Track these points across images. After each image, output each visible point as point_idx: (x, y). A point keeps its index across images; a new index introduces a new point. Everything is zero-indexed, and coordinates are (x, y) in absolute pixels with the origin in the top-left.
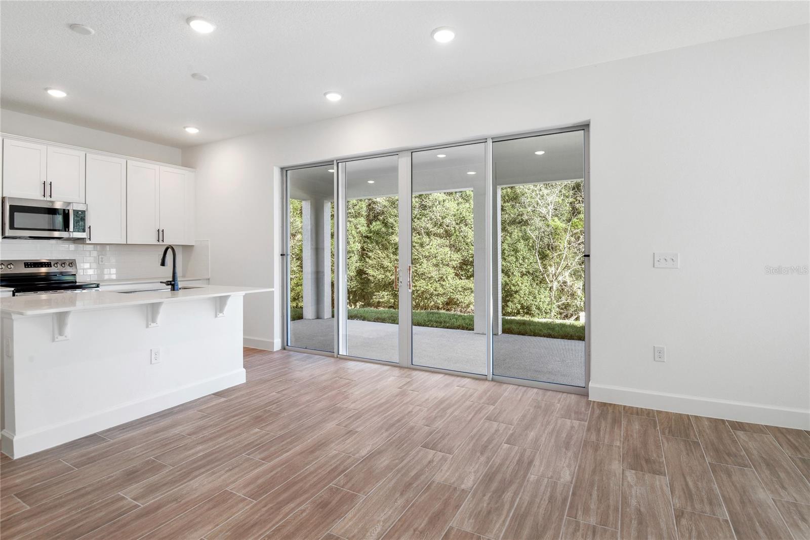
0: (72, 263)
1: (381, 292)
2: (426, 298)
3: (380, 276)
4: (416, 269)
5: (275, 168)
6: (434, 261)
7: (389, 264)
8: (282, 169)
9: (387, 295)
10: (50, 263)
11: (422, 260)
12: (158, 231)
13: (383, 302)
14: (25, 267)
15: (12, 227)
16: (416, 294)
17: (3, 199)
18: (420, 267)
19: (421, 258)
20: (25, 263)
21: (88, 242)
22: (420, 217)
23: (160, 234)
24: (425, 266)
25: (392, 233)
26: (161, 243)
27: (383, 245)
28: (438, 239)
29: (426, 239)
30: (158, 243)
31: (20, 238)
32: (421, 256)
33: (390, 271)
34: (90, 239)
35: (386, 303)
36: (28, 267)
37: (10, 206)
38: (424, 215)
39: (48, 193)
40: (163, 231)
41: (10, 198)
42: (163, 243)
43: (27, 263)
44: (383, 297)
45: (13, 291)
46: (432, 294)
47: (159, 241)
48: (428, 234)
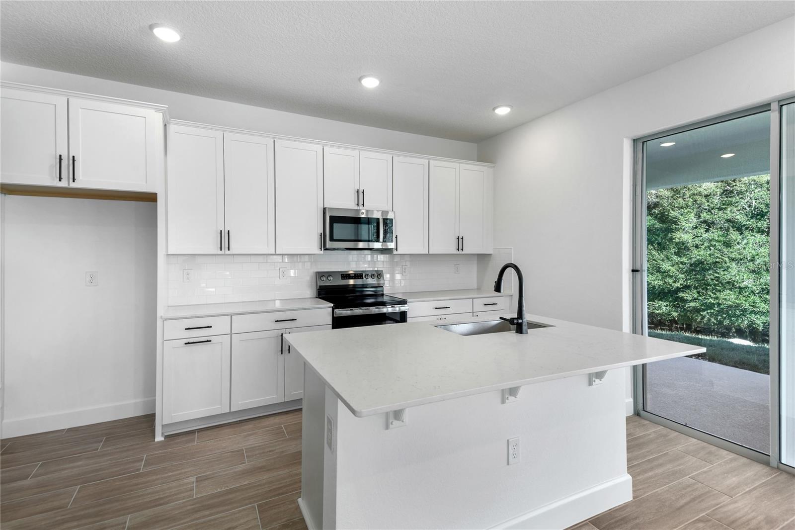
0: (379, 275)
1: (656, 301)
2: (734, 316)
3: (656, 283)
4: (717, 275)
5: (625, 139)
6: (751, 266)
7: (670, 267)
8: (635, 141)
9: (667, 306)
10: (362, 274)
11: (728, 264)
12: (458, 238)
13: (659, 314)
14: (342, 279)
15: (332, 239)
16: (717, 309)
17: (324, 209)
18: (726, 273)
19: (728, 261)
20: (341, 275)
21: (395, 252)
22: (724, 207)
23: (460, 240)
24: (734, 272)
25: (677, 230)
26: (461, 252)
27: (659, 244)
28: (758, 235)
29: (734, 235)
30: (458, 252)
31: (338, 249)
32: (727, 259)
33: (671, 277)
34: (397, 249)
35: (664, 316)
36: (344, 279)
37: (330, 217)
38: (730, 204)
39: (361, 202)
40: (462, 238)
41: (330, 209)
42: (463, 253)
43: (344, 274)
44: (660, 308)
45: (332, 307)
46: (744, 310)
47: (458, 249)
48: (740, 228)
